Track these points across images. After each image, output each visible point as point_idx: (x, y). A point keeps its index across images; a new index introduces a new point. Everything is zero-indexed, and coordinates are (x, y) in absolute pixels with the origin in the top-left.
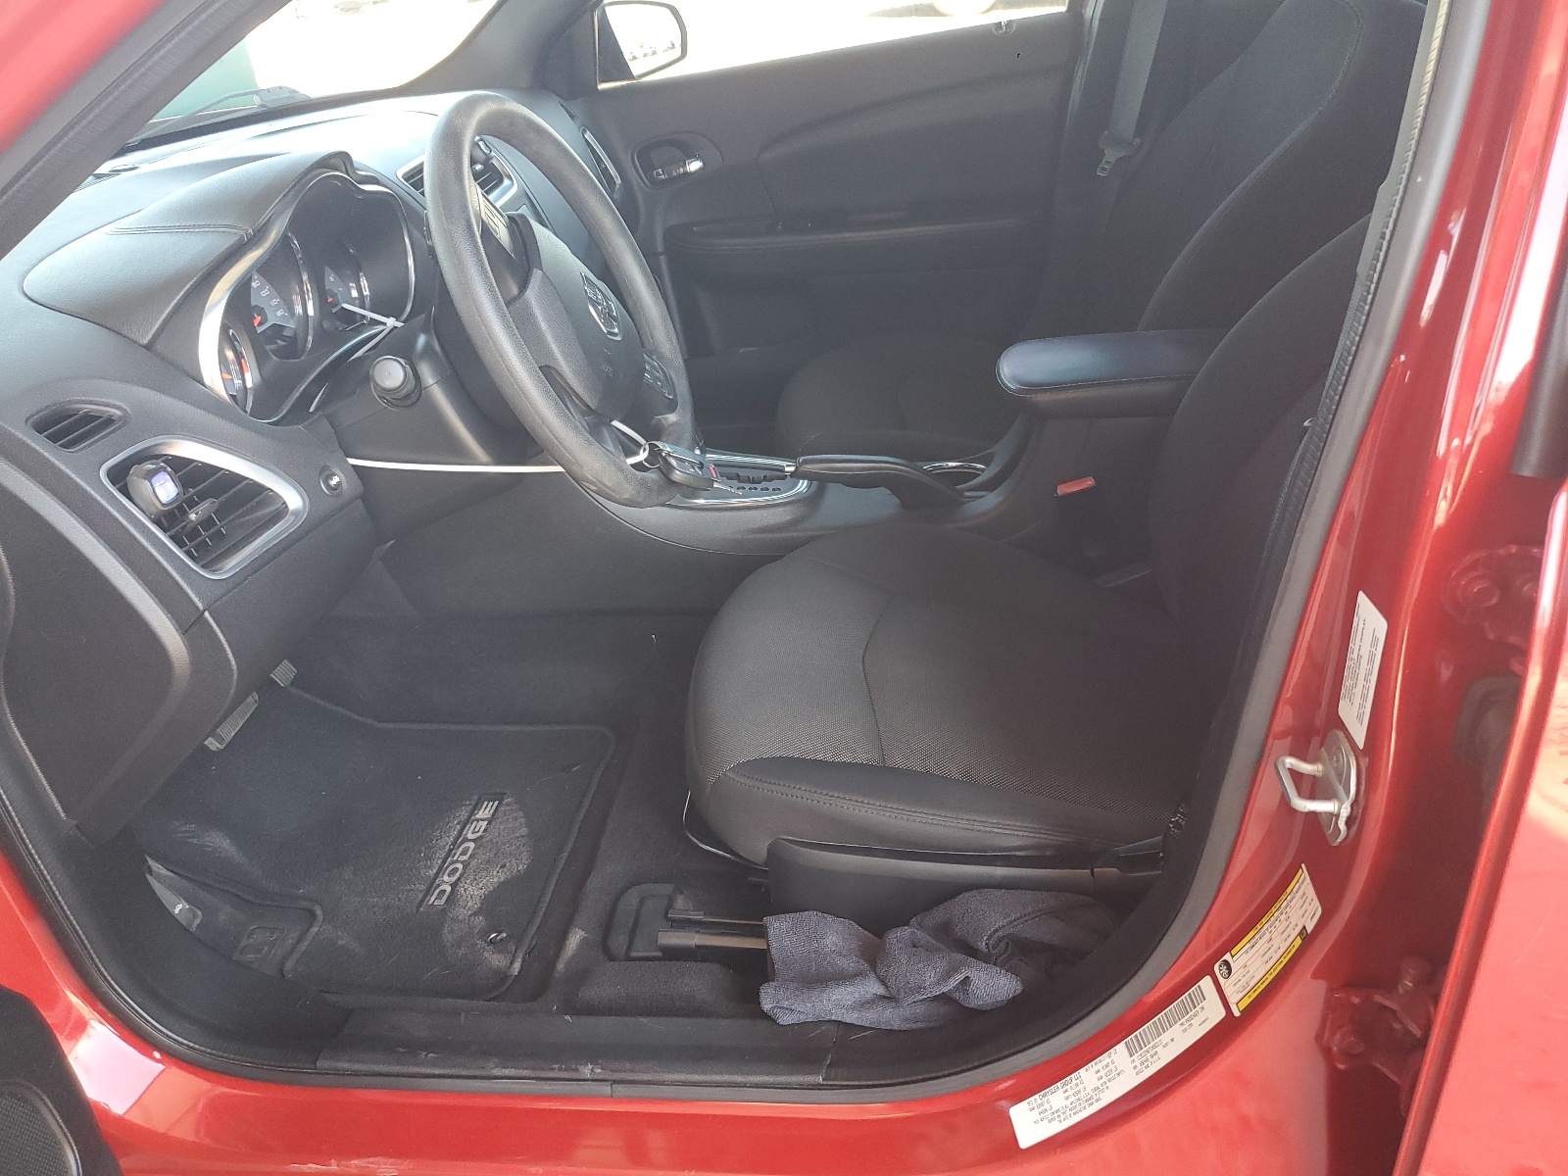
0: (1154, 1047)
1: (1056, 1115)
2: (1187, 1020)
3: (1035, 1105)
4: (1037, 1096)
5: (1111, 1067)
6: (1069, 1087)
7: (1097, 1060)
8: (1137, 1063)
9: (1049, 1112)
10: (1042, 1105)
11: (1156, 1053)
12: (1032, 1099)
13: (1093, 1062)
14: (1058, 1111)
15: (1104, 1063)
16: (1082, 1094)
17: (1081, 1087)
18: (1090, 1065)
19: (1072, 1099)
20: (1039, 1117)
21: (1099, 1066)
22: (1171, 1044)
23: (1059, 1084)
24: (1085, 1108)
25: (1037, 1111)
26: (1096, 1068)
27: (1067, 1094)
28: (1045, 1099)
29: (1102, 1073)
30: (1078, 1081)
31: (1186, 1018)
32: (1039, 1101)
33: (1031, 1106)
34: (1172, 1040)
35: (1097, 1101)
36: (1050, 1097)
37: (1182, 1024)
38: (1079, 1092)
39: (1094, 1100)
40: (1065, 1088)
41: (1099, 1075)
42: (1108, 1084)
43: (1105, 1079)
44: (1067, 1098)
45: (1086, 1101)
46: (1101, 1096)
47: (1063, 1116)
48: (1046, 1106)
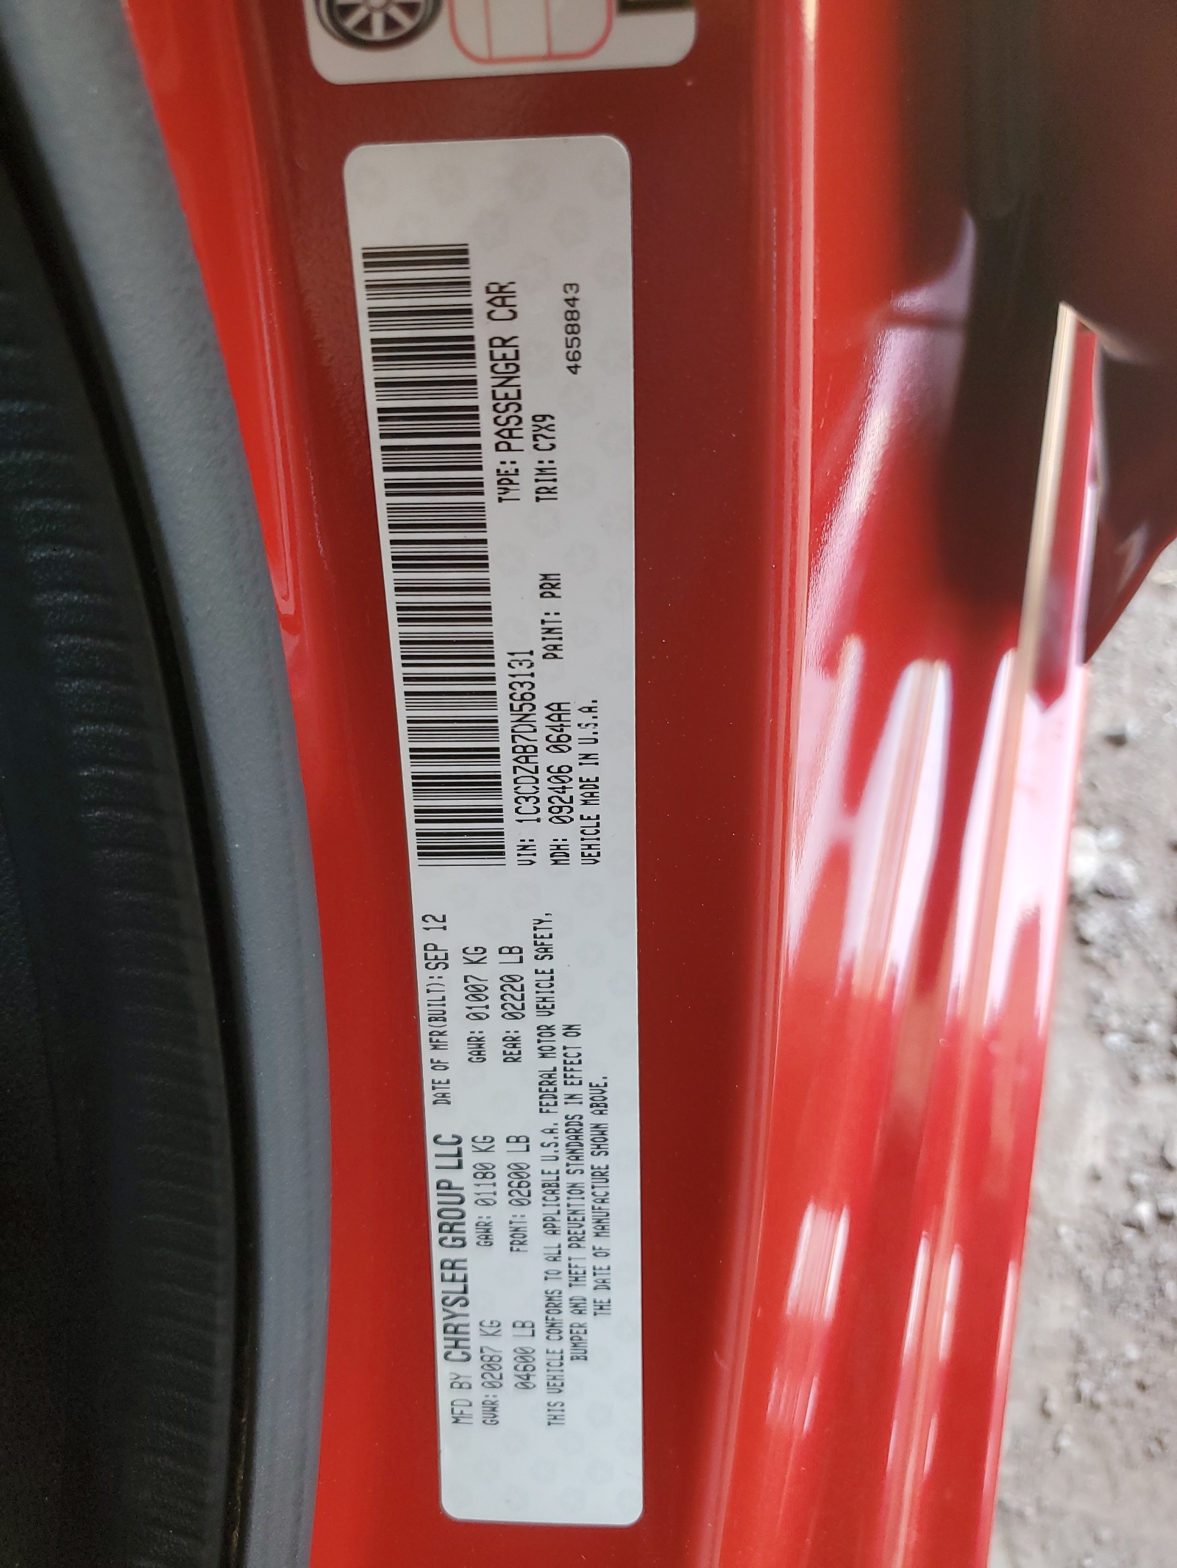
0: (523, 704)
1: (567, 1318)
2: (506, 438)
3: (478, 1394)
4: (444, 1371)
5: (491, 972)
6: (473, 1213)
7: (425, 1028)
8: (545, 834)
9: (539, 1344)
10: (491, 1364)
11: (557, 710)
12: (445, 1396)
13: (427, 1053)
14: (552, 1302)
15: (457, 1003)
16: (535, 1162)
17: (501, 1158)
18: (428, 1075)
19: (533, 1215)
20: (539, 1396)
21: (458, 1029)
22: (567, 605)
23: (438, 1254)
24: (601, 1175)
25: (509, 1399)
26: (456, 1051)
27: (501, 1236)
28: (475, 1342)
29: (494, 1029)
30: (470, 1158)
31: (488, 437)
32: (473, 1370)
33: (477, 1412)
34: (549, 586)
35: (600, 1105)
36: (475, 1315)
37: (506, 481)
38: (519, 1172)
39: (590, 1119)
40: (471, 1233)
41: (494, 1048)
42: (558, 1021)
43: (527, 1029)
44: (518, 1238)
45: (575, 1155)
46: (589, 1073)
47: (586, 1290)
48: (506, 1346)
